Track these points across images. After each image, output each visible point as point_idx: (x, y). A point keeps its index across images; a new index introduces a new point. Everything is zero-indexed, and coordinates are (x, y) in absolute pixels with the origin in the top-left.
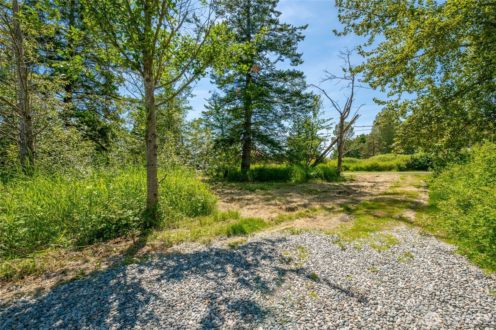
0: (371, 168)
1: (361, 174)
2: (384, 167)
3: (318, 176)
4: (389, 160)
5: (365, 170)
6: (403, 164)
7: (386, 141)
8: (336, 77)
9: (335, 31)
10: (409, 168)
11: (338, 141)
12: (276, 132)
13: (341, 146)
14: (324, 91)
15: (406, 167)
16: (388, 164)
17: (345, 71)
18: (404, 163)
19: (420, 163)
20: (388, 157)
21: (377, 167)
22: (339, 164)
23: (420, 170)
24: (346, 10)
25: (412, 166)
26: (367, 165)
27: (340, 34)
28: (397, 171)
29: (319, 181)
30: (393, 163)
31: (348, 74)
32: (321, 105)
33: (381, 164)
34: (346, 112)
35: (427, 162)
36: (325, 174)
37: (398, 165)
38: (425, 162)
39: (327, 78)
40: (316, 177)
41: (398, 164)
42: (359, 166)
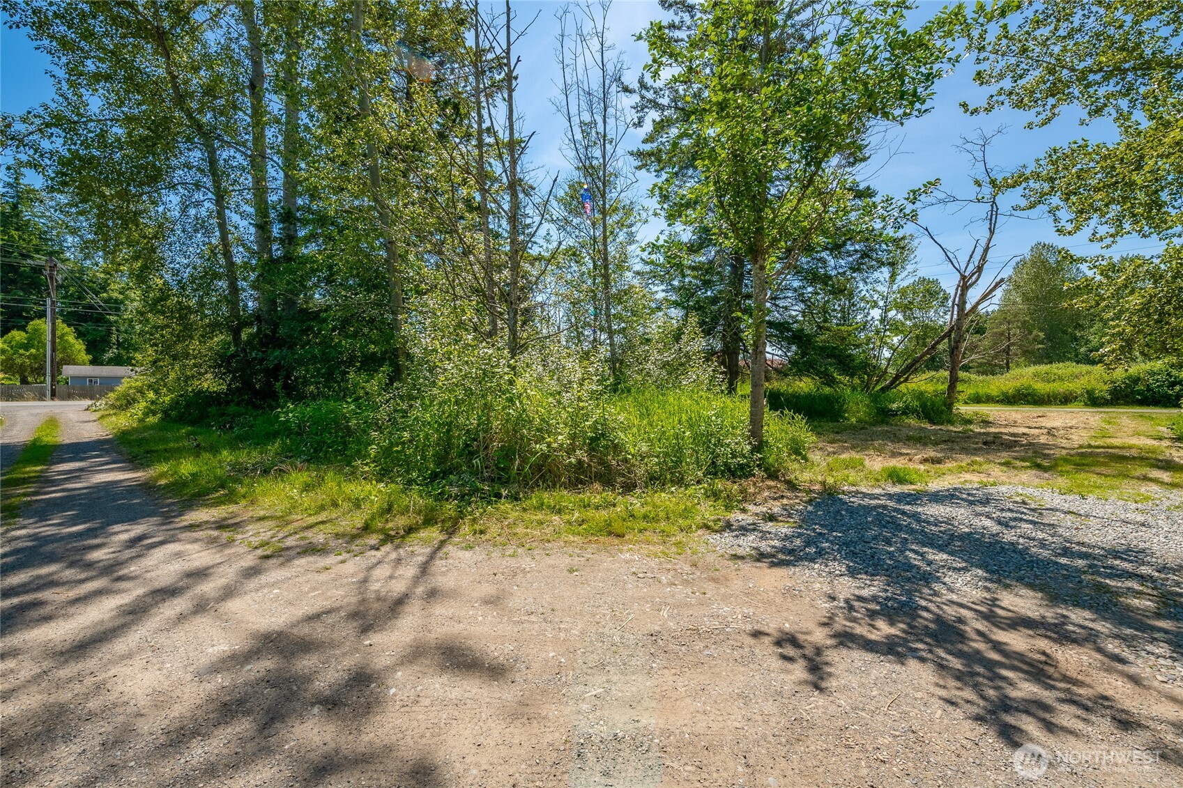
0: (1014, 397)
1: (998, 411)
2: (1048, 396)
3: (906, 411)
4: (1061, 379)
5: (998, 402)
6: (1103, 389)
7: (1041, 330)
8: (955, 199)
9: (964, 105)
10: (1118, 399)
11: (950, 336)
12: (794, 313)
13: (957, 347)
14: (927, 230)
15: (1109, 397)
16: (1059, 387)
17: (980, 185)
18: (1106, 387)
19: (1149, 389)
20: (1060, 372)
21: (1029, 394)
22: (952, 387)
23: (1148, 405)
24: (992, 57)
25: (1127, 396)
26: (1004, 389)
27: (975, 112)
28: (1086, 405)
29: (912, 421)
30: (1076, 386)
31: (987, 190)
32: (912, 256)
33: (1041, 387)
34: (973, 274)
35: (1168, 387)
36: (924, 406)
37: (1087, 392)
38: (1162, 386)
39: (934, 202)
40: (904, 413)
41: (1089, 388)
42: (982, 391)
